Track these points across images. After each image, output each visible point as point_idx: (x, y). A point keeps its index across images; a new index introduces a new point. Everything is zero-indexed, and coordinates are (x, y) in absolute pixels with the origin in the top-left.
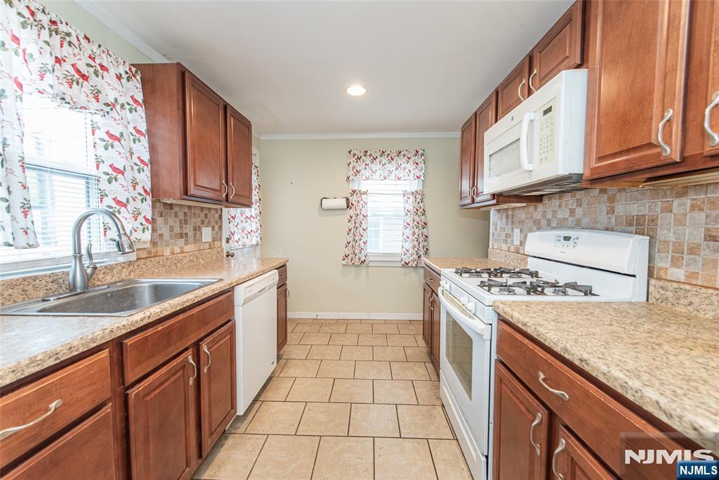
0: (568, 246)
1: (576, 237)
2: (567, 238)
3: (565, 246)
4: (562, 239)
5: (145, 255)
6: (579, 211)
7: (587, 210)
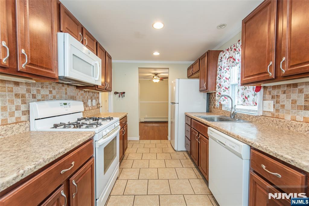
0: (67, 107)
1: (69, 103)
2: (65, 104)
3: (66, 107)
4: (63, 105)
5: (270, 116)
6: (54, 92)
7: (58, 92)
